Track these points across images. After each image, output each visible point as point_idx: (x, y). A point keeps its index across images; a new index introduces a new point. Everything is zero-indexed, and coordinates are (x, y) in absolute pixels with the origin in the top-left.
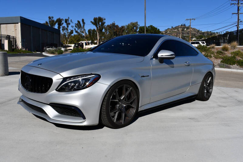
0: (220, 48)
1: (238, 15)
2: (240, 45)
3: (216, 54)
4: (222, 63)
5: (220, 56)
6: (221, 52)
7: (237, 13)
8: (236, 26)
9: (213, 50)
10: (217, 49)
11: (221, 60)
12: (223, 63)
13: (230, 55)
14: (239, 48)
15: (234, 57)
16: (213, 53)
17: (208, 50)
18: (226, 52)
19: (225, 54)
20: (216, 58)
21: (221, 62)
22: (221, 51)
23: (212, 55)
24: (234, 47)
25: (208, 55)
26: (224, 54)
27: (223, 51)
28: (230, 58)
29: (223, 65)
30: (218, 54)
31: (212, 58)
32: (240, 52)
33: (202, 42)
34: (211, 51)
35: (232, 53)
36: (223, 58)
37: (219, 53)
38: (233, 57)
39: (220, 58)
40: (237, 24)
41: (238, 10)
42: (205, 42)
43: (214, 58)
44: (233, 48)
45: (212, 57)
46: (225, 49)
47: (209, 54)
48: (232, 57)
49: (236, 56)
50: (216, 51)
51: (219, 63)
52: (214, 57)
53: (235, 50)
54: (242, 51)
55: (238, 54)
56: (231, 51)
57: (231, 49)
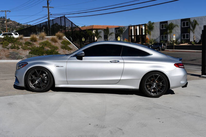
0: (29, 38)
1: (48, 8)
2: (48, 35)
3: (24, 45)
4: (31, 55)
5: (29, 47)
6: (29, 43)
7: (47, 6)
8: (47, 18)
9: (21, 41)
10: (25, 40)
11: (30, 51)
12: (31, 54)
13: (39, 46)
14: (47, 38)
15: (43, 48)
16: (21, 44)
17: (15, 41)
18: (35, 43)
19: (33, 44)
20: (24, 49)
21: (30, 53)
22: (29, 41)
23: (20, 47)
24: (43, 38)
25: (15, 46)
26: (33, 45)
27: (31, 42)
28: (38, 49)
29: (31, 56)
30: (26, 46)
31: (20, 49)
32: (48, 42)
33: (14, 34)
34: (19, 42)
35: (40, 44)
36: (31, 48)
37: (28, 43)
38: (41, 48)
39: (29, 49)
40: (48, 17)
41: (48, 4)
42: (17, 33)
43: (22, 49)
44: (42, 39)
45: (19, 49)
46: (34, 40)
47: (16, 45)
48: (40, 48)
49: (45, 46)
50: (24, 42)
51: (28, 54)
52: (22, 48)
53: (43, 41)
54: (50, 42)
55: (46, 44)
56: (40, 42)
57: (40, 39)
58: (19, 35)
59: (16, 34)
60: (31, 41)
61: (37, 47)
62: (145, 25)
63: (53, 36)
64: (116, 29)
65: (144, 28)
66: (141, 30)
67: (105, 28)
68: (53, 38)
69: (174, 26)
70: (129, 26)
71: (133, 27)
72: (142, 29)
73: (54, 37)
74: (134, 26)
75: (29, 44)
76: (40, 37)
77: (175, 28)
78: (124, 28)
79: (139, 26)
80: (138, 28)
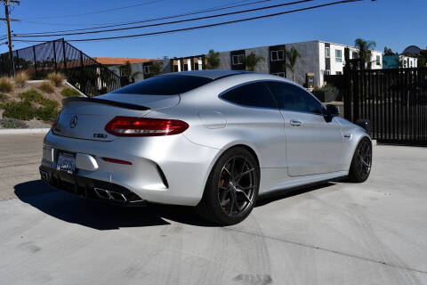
1: (8, 21)
7: (5, 17)
8: (7, 43)
11: (3, 111)
12: (9, 117)
13: (19, 100)
14: (32, 84)
15: (28, 104)
18: (8, 95)
19: (6, 98)
21: (4, 115)
24: (22, 84)
28: (19, 106)
29: (10, 122)
32: (35, 92)
35: (21, 96)
36: (4, 106)
38: (25, 104)
41: (7, 13)
44: (20, 86)
46: (6, 88)
48: (21, 104)
49: (31, 100)
53: (25, 90)
54: (38, 91)
55: (31, 96)
56: (18, 91)
57: (17, 87)
60: (0, 90)
61: (13, 103)
62: (203, 57)
63: (44, 79)
64: (145, 64)
65: (200, 62)
66: (195, 66)
67: (123, 63)
68: (45, 83)
69: (258, 60)
70: (172, 60)
71: (179, 61)
72: (197, 65)
73: (47, 81)
74: (181, 59)
76: (17, 83)
77: (258, 63)
78: (162, 63)
79: (192, 58)
80: (189, 62)
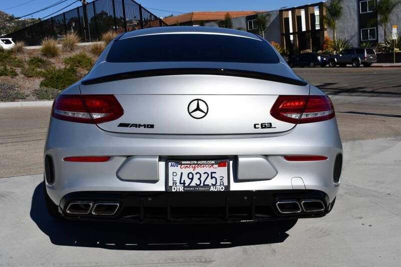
0: (38, 50)
2: (83, 41)
3: (27, 66)
4: (45, 88)
5: (39, 70)
6: (40, 61)
9: (19, 56)
10: (30, 53)
11: (42, 79)
12: (46, 86)
13: (63, 67)
14: (83, 47)
15: (72, 71)
16: (20, 64)
17: (6, 57)
18: (52, 60)
19: (50, 64)
20: (28, 75)
21: (42, 84)
22: (40, 57)
23: (18, 70)
24: (71, 47)
25: (5, 69)
26: (48, 64)
27: (45, 58)
28: (62, 73)
29: (46, 92)
30: (33, 67)
31: (17, 77)
32: (84, 56)
34: (16, 58)
35: (66, 62)
36: (44, 73)
37: (36, 62)
38: (69, 70)
39: (39, 75)
43: (22, 76)
44: (69, 49)
45: (16, 75)
46: (51, 52)
47: (8, 68)
48: (66, 71)
49: (77, 66)
50: (27, 59)
51: (37, 87)
52: (22, 73)
53: (73, 54)
54: (89, 55)
55: (80, 61)
56: (64, 56)
57: (64, 51)
58: (13, 43)
59: (8, 42)
60: (45, 55)
61: (60, 70)
62: (320, 5)
63: (95, 40)
64: (249, 18)
65: (317, 13)
66: (311, 18)
67: (223, 18)
68: (97, 45)
69: (394, 6)
70: (281, 11)
71: (290, 12)
72: (313, 16)
73: (99, 43)
74: (293, 10)
75: (39, 63)
76: (65, 46)
77: (395, 10)
78: (268, 14)
79: (306, 7)
80: (303, 13)
